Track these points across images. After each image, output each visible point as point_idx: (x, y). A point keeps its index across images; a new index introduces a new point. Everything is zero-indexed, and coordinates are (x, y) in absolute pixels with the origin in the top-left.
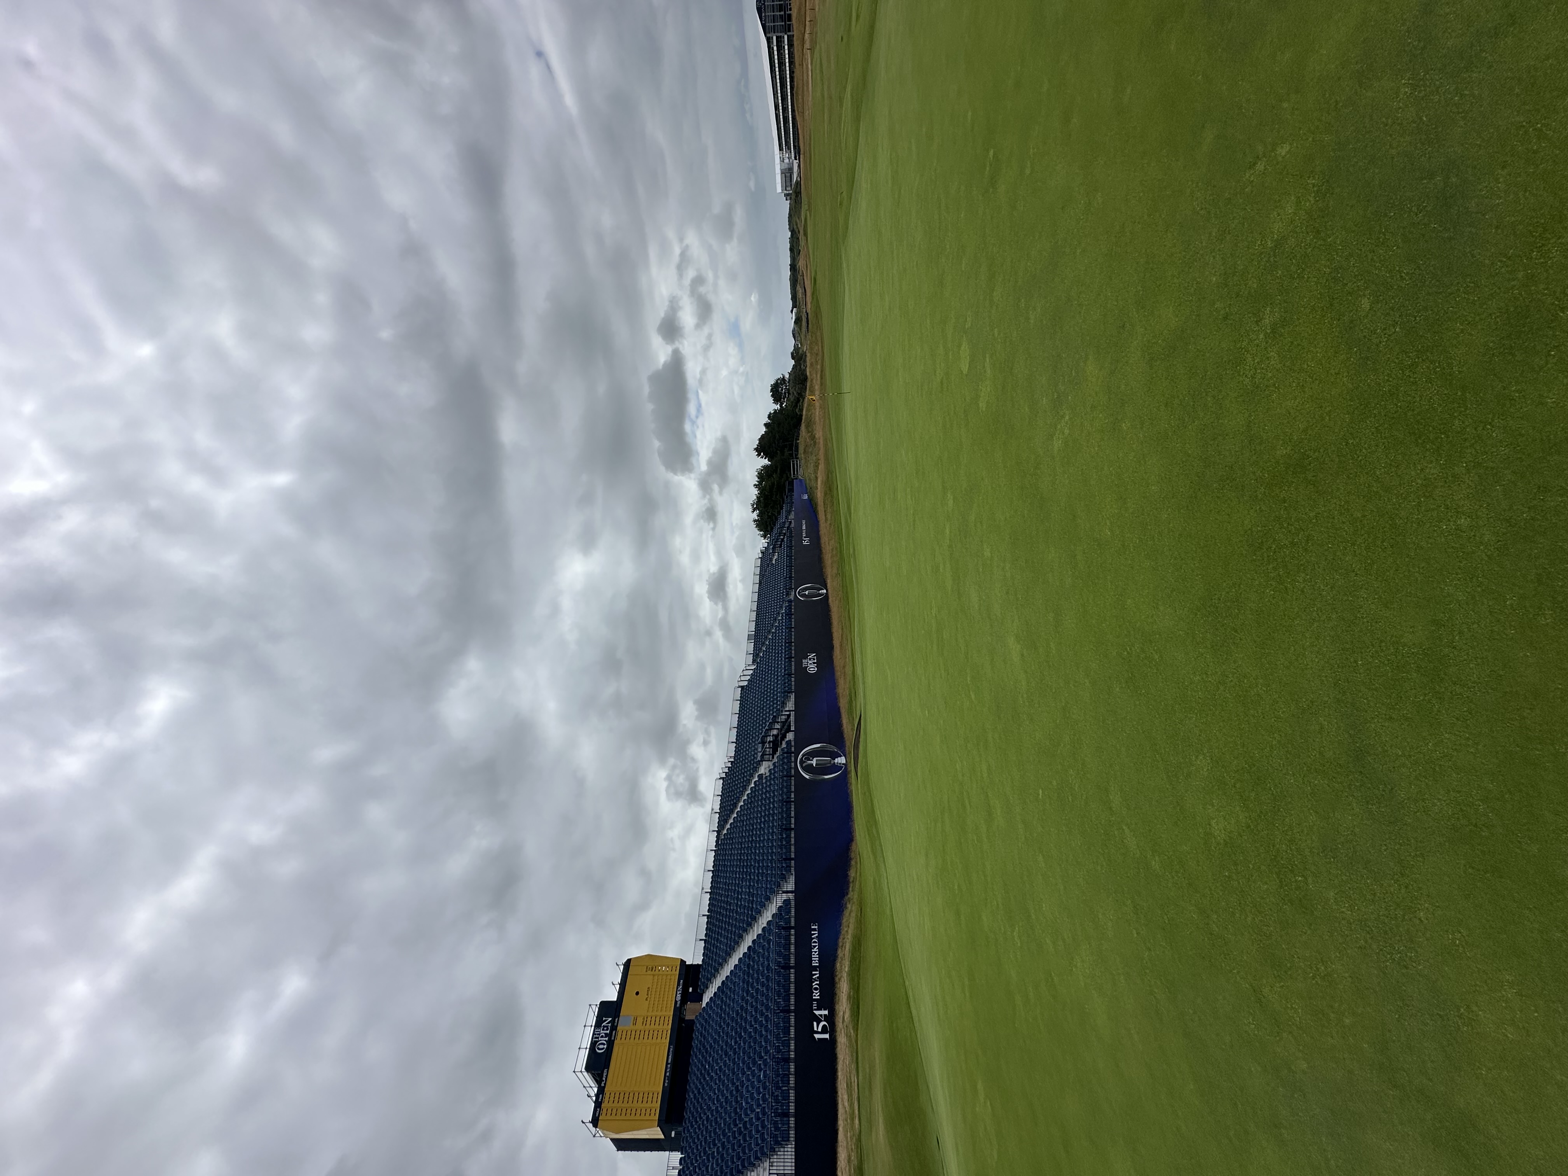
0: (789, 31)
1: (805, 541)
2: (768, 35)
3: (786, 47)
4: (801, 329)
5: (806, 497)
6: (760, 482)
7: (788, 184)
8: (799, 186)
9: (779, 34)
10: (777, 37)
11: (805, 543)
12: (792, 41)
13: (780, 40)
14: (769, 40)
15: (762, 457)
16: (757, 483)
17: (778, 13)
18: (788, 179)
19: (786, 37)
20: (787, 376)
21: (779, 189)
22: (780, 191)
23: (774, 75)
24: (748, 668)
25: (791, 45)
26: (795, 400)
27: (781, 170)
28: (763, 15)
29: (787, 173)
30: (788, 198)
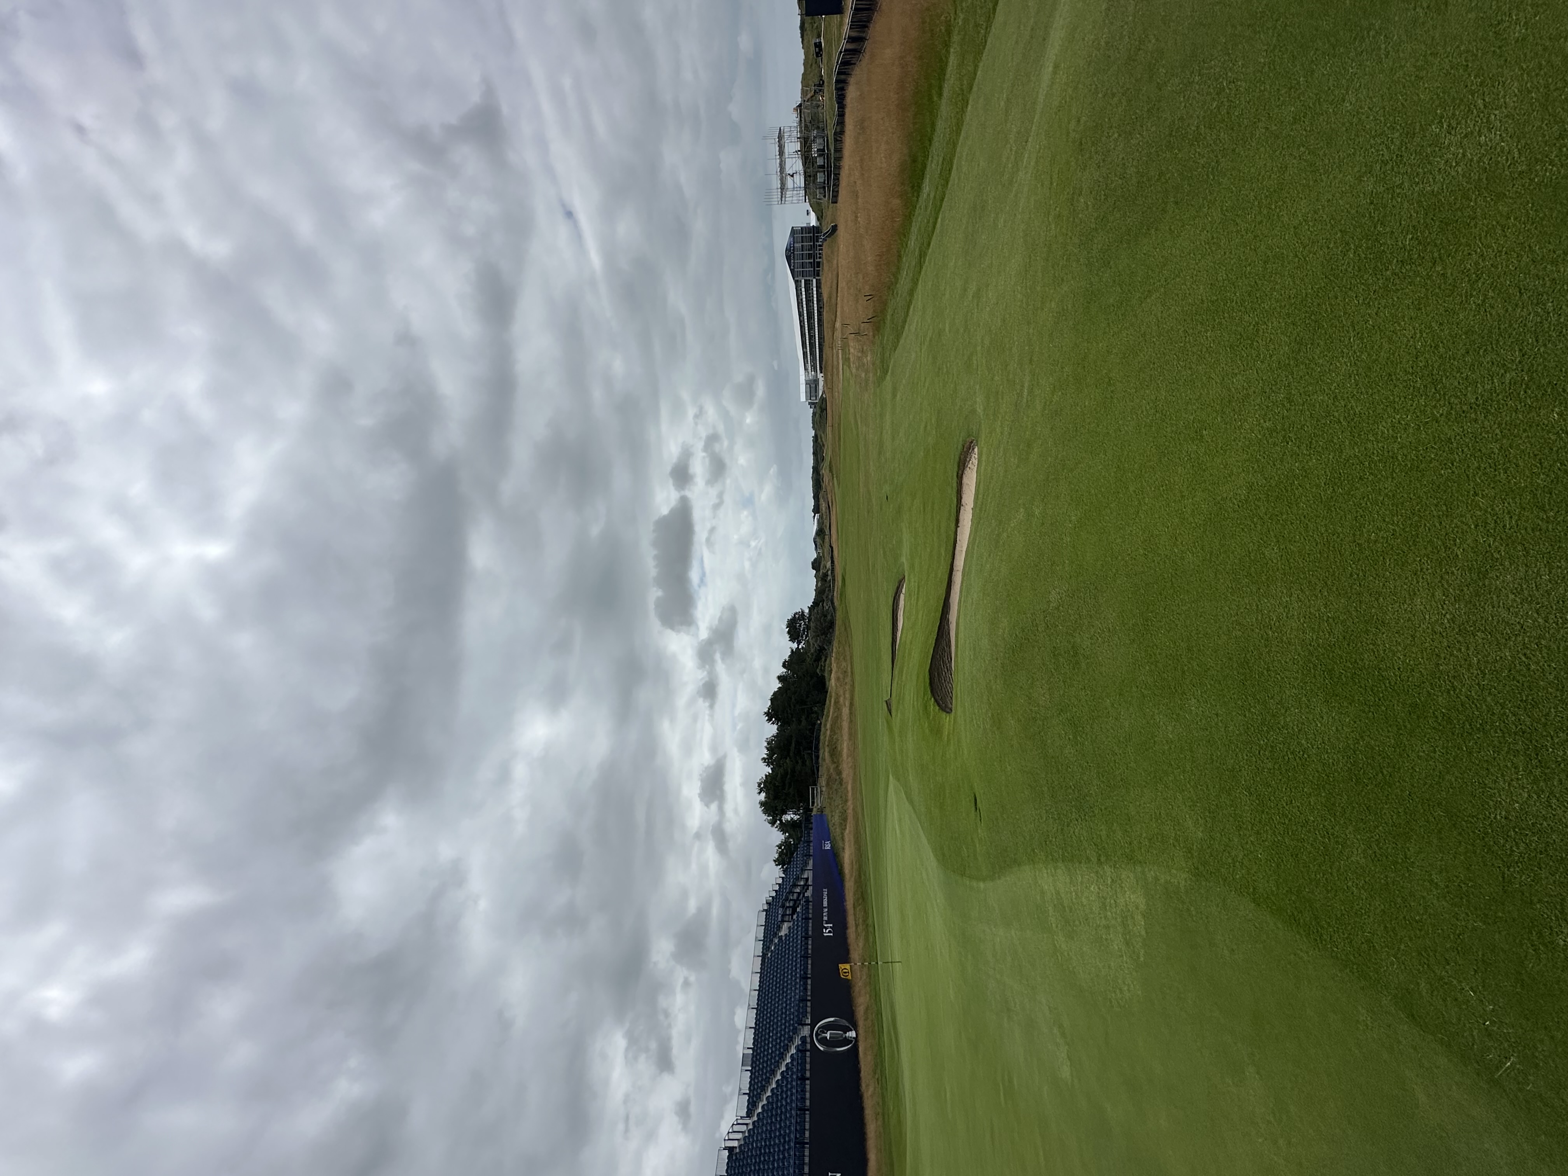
0: (818, 275)
1: (826, 928)
2: (796, 279)
3: (815, 289)
4: (823, 542)
5: (828, 847)
6: (770, 756)
7: (813, 394)
8: (824, 403)
9: (808, 278)
10: (805, 281)
11: (826, 933)
12: (820, 283)
13: (808, 284)
14: (797, 282)
15: (773, 723)
16: (765, 756)
17: (808, 261)
18: (813, 390)
19: (814, 280)
20: (807, 611)
21: (803, 398)
22: (805, 400)
23: (802, 318)
24: (739, 1121)
25: (818, 287)
26: (815, 652)
27: (806, 381)
28: (792, 261)
29: (812, 385)
30: (813, 406)
